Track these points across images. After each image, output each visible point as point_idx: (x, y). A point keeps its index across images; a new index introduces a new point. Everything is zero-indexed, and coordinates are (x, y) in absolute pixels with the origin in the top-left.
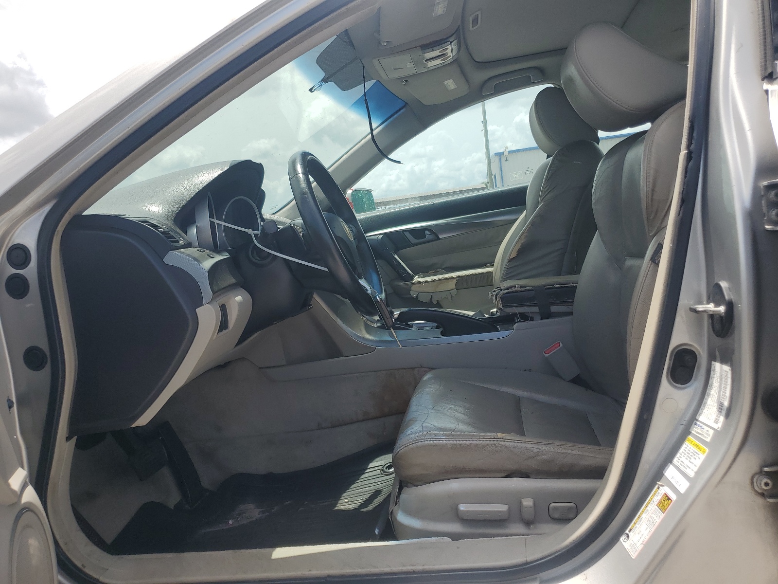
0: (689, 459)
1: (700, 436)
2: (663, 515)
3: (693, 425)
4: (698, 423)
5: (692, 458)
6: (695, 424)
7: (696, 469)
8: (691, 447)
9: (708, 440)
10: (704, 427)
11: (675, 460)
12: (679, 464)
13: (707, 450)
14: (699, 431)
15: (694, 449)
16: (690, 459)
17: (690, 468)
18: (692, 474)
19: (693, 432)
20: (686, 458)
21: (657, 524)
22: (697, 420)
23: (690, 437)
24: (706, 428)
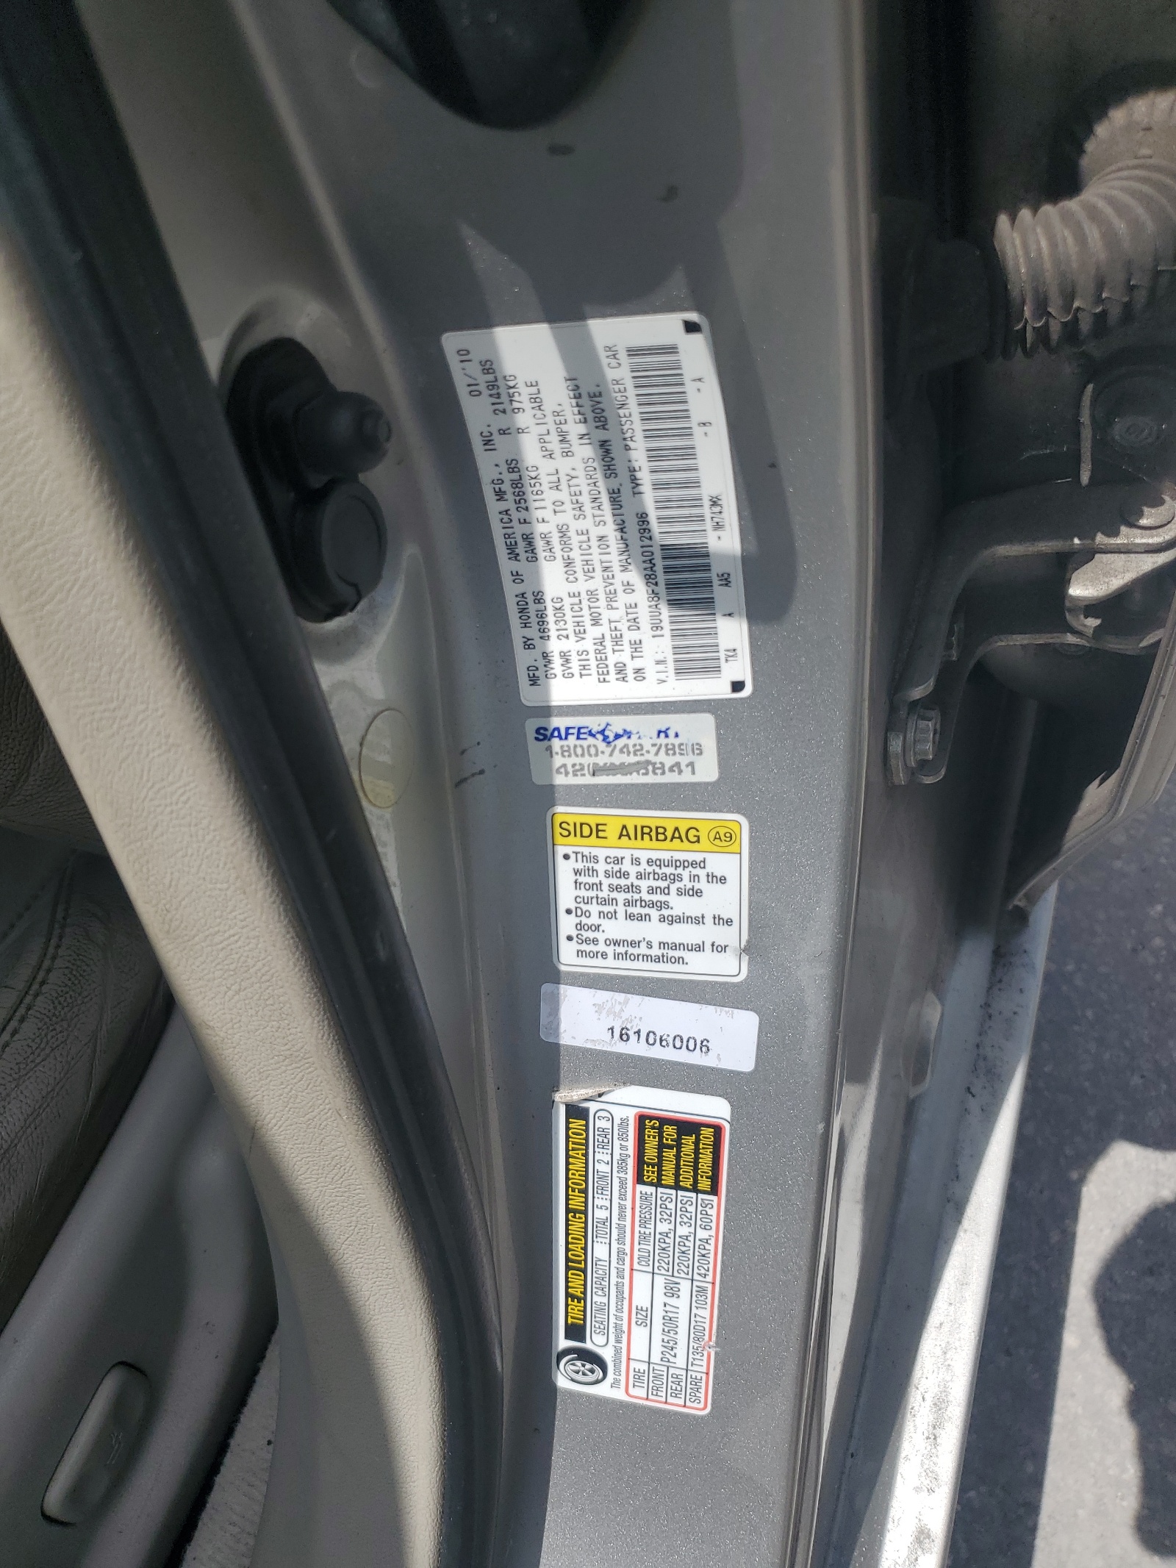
0: (654, 913)
1: (635, 779)
2: (716, 1207)
3: (534, 747)
4: (558, 722)
5: (673, 899)
6: (544, 735)
7: (734, 936)
8: (614, 853)
9: (707, 770)
10: (618, 723)
11: (568, 956)
12: (610, 962)
13: (741, 824)
14: (602, 760)
15: (644, 855)
16: (662, 905)
17: (699, 948)
18: (730, 968)
19: (559, 780)
20: (630, 917)
21: (715, 1251)
22: (547, 711)
23: (563, 812)
24: (645, 726)
